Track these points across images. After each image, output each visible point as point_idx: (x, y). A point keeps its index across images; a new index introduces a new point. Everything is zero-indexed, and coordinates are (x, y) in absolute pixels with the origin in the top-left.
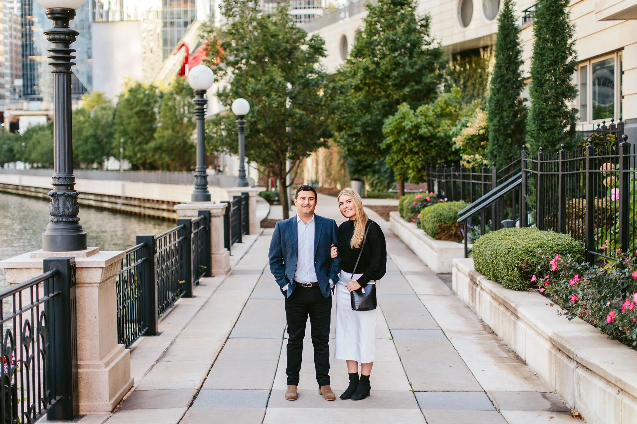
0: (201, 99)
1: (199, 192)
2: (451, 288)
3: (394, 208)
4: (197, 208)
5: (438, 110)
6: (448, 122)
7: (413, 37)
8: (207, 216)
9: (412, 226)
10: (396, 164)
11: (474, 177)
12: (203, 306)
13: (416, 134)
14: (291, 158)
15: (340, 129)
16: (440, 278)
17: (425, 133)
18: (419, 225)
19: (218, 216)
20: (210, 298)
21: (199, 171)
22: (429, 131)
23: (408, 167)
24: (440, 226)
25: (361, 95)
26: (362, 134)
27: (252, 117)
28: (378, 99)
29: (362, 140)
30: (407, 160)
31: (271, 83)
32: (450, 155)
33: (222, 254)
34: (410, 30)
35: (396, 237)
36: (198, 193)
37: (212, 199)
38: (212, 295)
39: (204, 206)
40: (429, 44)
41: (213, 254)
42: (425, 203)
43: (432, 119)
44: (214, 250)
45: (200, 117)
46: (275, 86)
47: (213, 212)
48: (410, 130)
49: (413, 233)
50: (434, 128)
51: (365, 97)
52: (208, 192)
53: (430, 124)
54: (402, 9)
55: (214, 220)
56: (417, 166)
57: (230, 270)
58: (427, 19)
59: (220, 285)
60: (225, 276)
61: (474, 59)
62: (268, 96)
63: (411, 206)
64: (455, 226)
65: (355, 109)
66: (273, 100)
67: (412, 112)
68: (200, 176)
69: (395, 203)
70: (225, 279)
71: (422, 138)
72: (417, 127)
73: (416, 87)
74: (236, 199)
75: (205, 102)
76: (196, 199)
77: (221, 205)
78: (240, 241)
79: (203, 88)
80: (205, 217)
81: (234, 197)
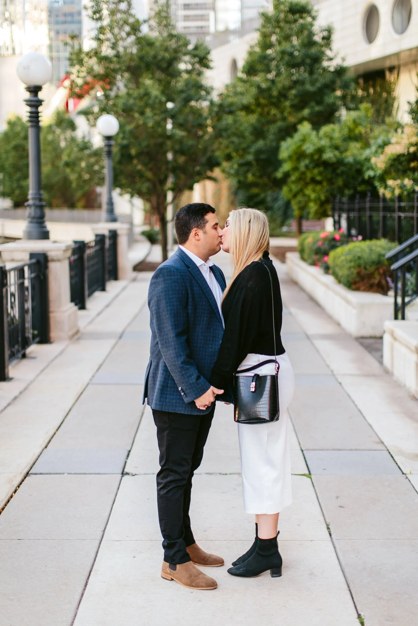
0: (34, 99)
1: (34, 227)
2: (381, 362)
3: (291, 249)
4: (29, 249)
5: (346, 131)
6: (358, 145)
7: (314, 50)
8: (42, 260)
9: (316, 271)
10: (295, 196)
11: (401, 209)
12: (15, 398)
13: (318, 159)
14: (173, 190)
15: (229, 158)
16: (362, 344)
17: (330, 158)
18: (327, 269)
19: (59, 260)
20: (31, 382)
21: (32, 198)
22: (335, 156)
23: (309, 200)
24: (359, 274)
25: (253, 118)
26: (254, 163)
27: (123, 138)
28: (274, 122)
29: (255, 169)
30: (308, 191)
31: (146, 98)
32: (360, 184)
33: (65, 312)
34: (310, 43)
35: (294, 283)
36: (32, 229)
37: (52, 236)
38: (38, 375)
39: (39, 246)
40: (331, 59)
41: (52, 312)
42: (333, 243)
43: (338, 142)
44: (53, 306)
45: (34, 124)
46: (151, 102)
47: (51, 254)
48: (312, 155)
49: (318, 280)
50: (341, 152)
51: (258, 121)
52: (45, 227)
53: (337, 148)
54: (302, 18)
55: (52, 265)
56: (319, 199)
57: (78, 332)
58: (329, 31)
59: (56, 357)
60: (67, 343)
61: (379, 82)
62: (142, 113)
63: (316, 246)
64: (379, 273)
65: (247, 134)
66: (148, 118)
67: (314, 133)
68: (33, 204)
69: (293, 242)
70: (67, 346)
71: (326, 164)
72: (320, 151)
73: (317, 108)
74: (98, 238)
75: (39, 103)
76: (30, 236)
77: (63, 246)
78: (103, 289)
79: (37, 83)
80: (38, 262)
81: (97, 236)
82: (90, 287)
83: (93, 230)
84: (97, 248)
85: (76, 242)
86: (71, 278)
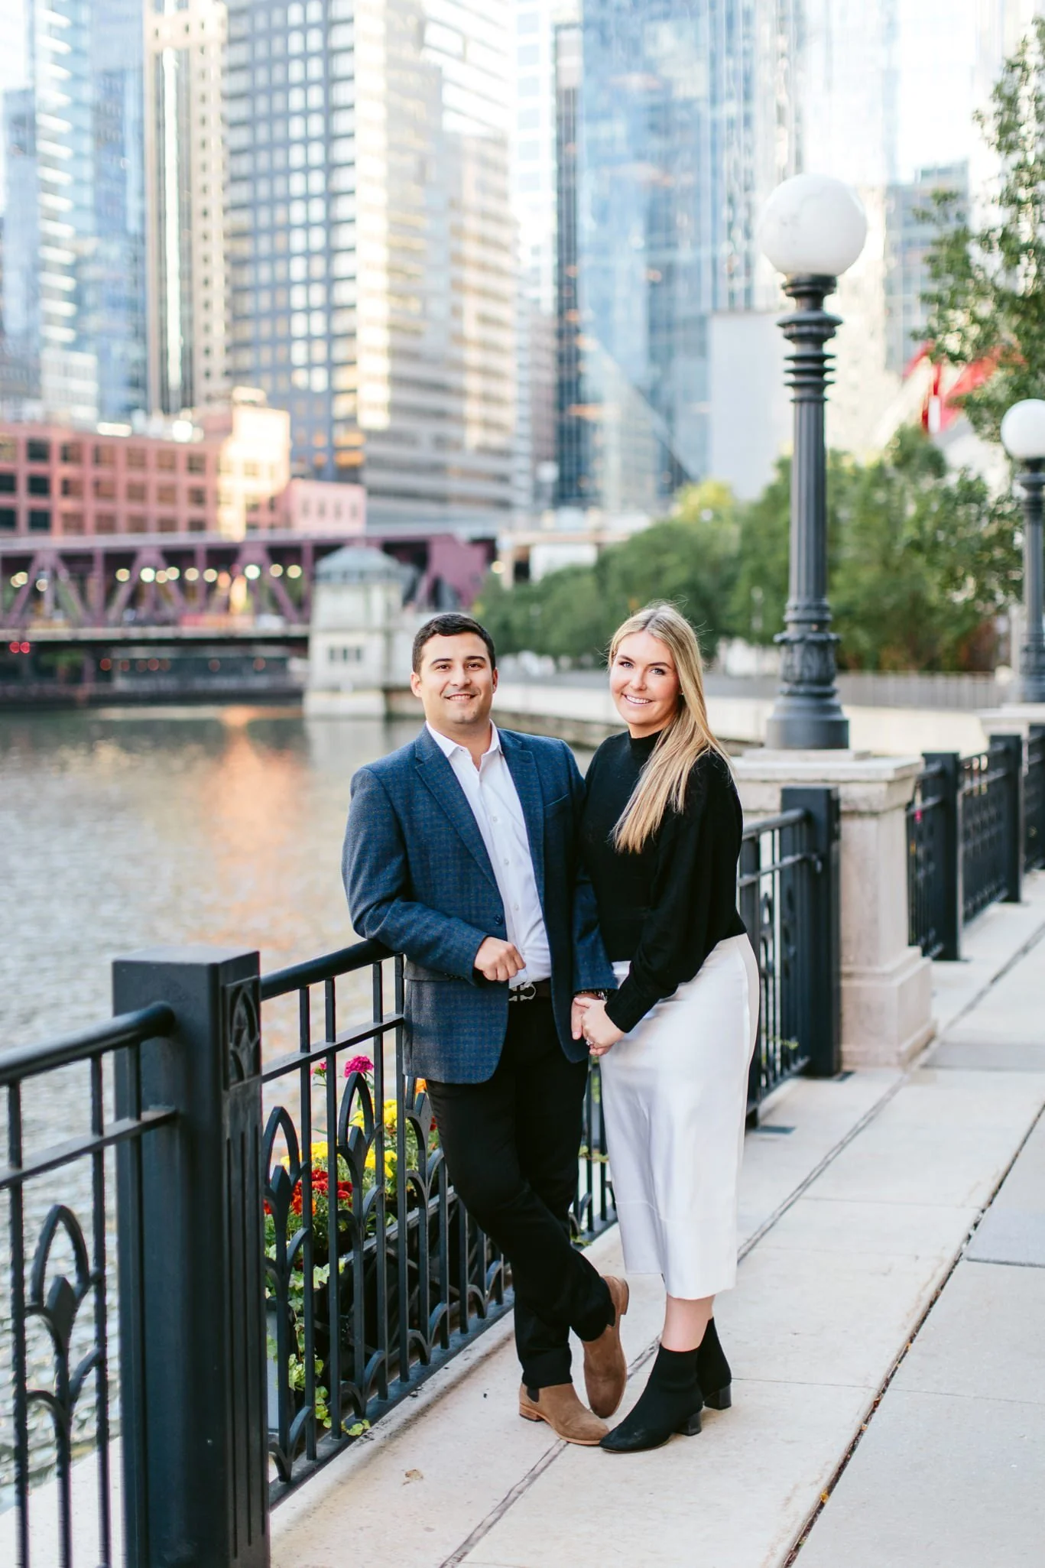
0: (813, 316)
1: (799, 709)
4: (779, 776)
8: (820, 811)
19: (874, 814)
21: (798, 622)
33: (889, 976)
36: (792, 716)
37: (857, 737)
39: (814, 767)
41: (850, 975)
44: (851, 959)
45: (807, 393)
47: (850, 795)
52: (837, 710)
55: (851, 830)
57: (931, 1038)
60: (896, 1075)
68: (801, 641)
70: (893, 1091)
74: (1000, 747)
75: (827, 327)
76: (788, 739)
77: (886, 769)
78: (1014, 897)
79: (821, 266)
80: (808, 818)
81: (994, 739)
82: (969, 893)
83: (984, 723)
84: (998, 774)
85: (929, 758)
86: (913, 863)
